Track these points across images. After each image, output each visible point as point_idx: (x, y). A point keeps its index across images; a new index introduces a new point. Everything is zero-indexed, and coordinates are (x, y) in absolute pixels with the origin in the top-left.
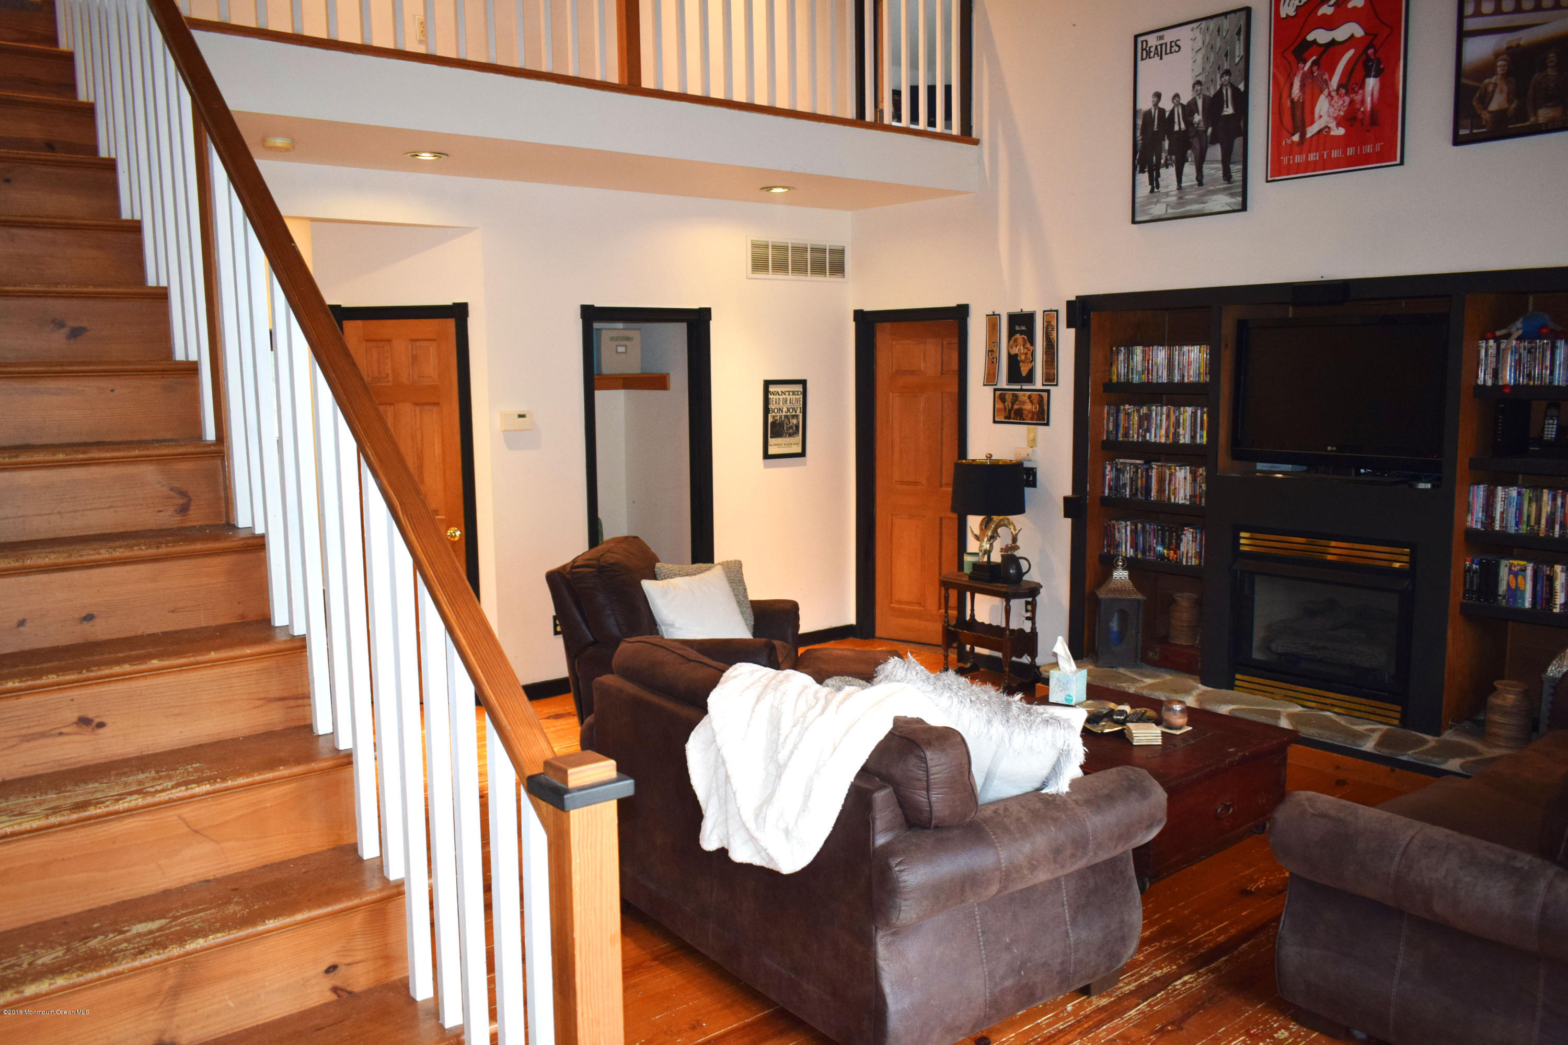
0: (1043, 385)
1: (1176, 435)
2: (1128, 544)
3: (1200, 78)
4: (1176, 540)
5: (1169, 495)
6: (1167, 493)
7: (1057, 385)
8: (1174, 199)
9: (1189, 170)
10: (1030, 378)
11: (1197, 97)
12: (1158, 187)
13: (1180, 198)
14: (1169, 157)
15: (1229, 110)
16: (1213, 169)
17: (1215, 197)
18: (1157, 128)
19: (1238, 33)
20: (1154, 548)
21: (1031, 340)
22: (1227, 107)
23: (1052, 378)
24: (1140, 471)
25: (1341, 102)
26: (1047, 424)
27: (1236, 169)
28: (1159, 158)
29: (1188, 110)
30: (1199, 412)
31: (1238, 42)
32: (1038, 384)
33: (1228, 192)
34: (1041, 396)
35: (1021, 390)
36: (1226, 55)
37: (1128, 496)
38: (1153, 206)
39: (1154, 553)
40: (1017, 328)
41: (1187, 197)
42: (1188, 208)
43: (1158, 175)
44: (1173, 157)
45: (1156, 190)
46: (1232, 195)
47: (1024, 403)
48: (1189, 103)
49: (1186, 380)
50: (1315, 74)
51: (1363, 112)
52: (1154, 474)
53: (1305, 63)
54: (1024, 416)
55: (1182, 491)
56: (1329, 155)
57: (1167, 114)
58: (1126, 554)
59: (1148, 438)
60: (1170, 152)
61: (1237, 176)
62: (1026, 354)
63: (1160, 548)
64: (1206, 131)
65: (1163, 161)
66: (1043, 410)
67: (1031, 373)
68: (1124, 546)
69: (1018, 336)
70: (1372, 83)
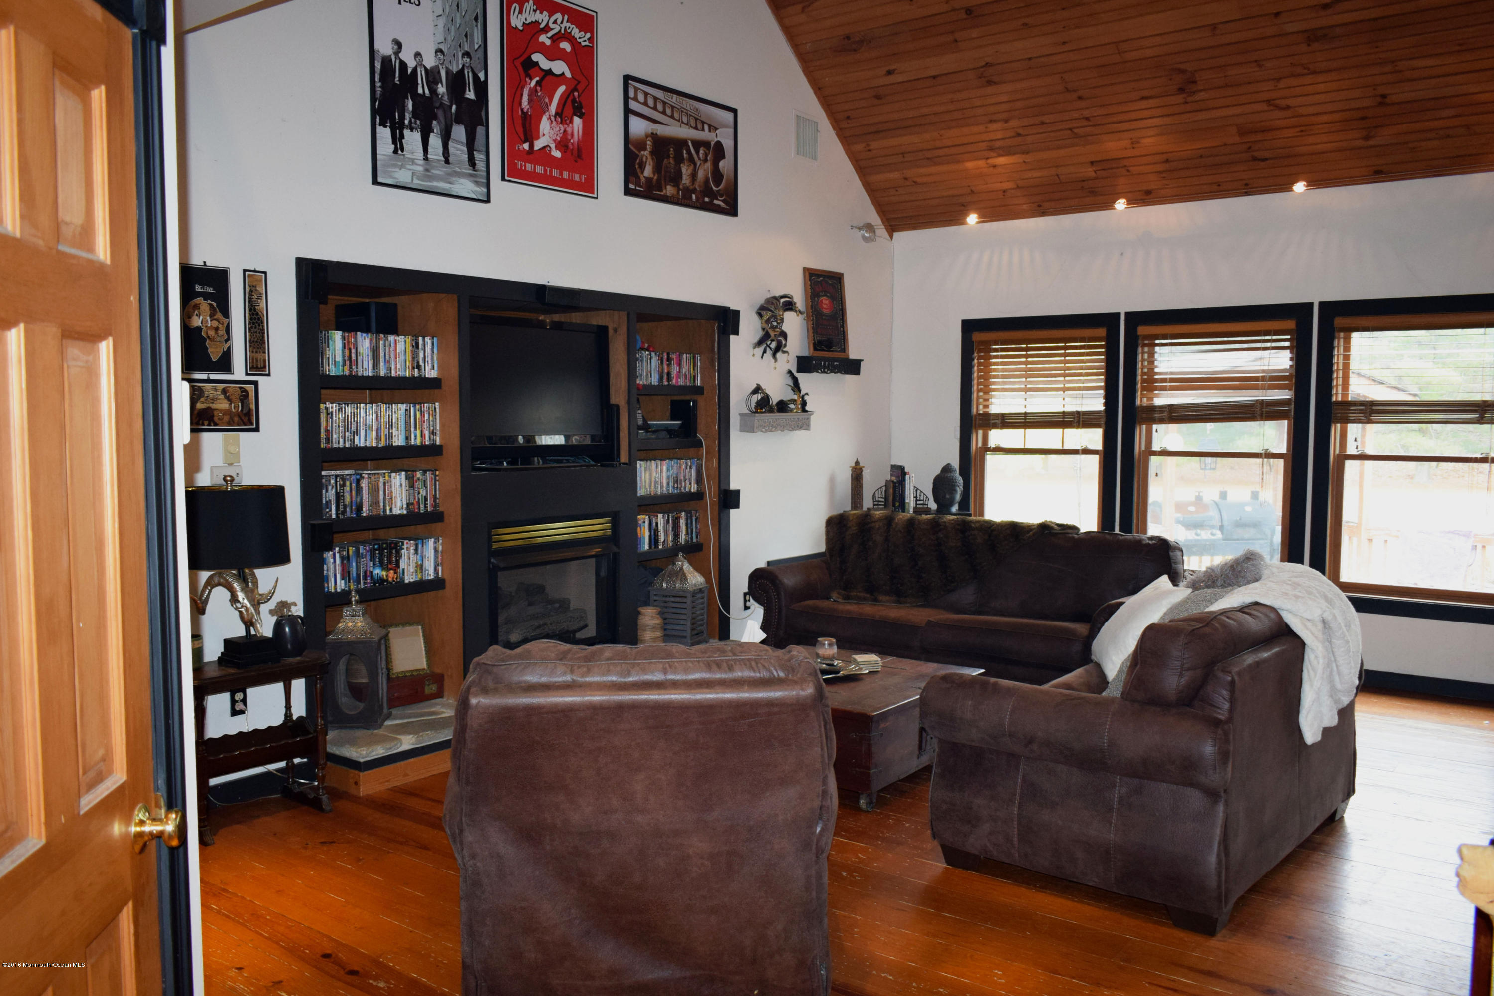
0: (247, 374)
1: (390, 436)
2: (338, 576)
3: (442, 47)
4: (396, 557)
5: (385, 507)
6: (382, 504)
7: (269, 375)
8: (421, 169)
9: (435, 141)
10: (225, 363)
11: (441, 67)
12: (402, 150)
13: (427, 170)
14: (413, 120)
15: (470, 95)
16: (458, 150)
17: (462, 181)
18: (399, 80)
19: (476, 19)
20: (371, 572)
21: (225, 310)
22: (469, 91)
23: (260, 365)
24: (348, 483)
25: (558, 129)
26: (257, 430)
27: (479, 157)
28: (402, 117)
29: (432, 76)
30: (412, 409)
31: (475, 28)
32: (239, 372)
33: (472, 179)
34: (245, 391)
35: (208, 381)
36: (466, 36)
37: (334, 516)
38: (397, 170)
39: (371, 579)
40: (198, 288)
41: (434, 172)
42: (435, 184)
43: (402, 136)
44: (418, 122)
45: (400, 152)
46: (477, 183)
47: (214, 400)
48: (432, 68)
49: (393, 374)
50: (539, 94)
51: (572, 144)
52: (364, 484)
53: (531, 79)
54: (216, 419)
55: (399, 499)
56: (551, 172)
57: (410, 71)
58: (336, 588)
59: (357, 442)
60: (415, 114)
61: (481, 165)
62: (217, 329)
63: (378, 571)
64: (451, 107)
65: (407, 122)
66: (250, 411)
67: (227, 356)
68: (333, 579)
69: (200, 300)
70: (577, 121)
